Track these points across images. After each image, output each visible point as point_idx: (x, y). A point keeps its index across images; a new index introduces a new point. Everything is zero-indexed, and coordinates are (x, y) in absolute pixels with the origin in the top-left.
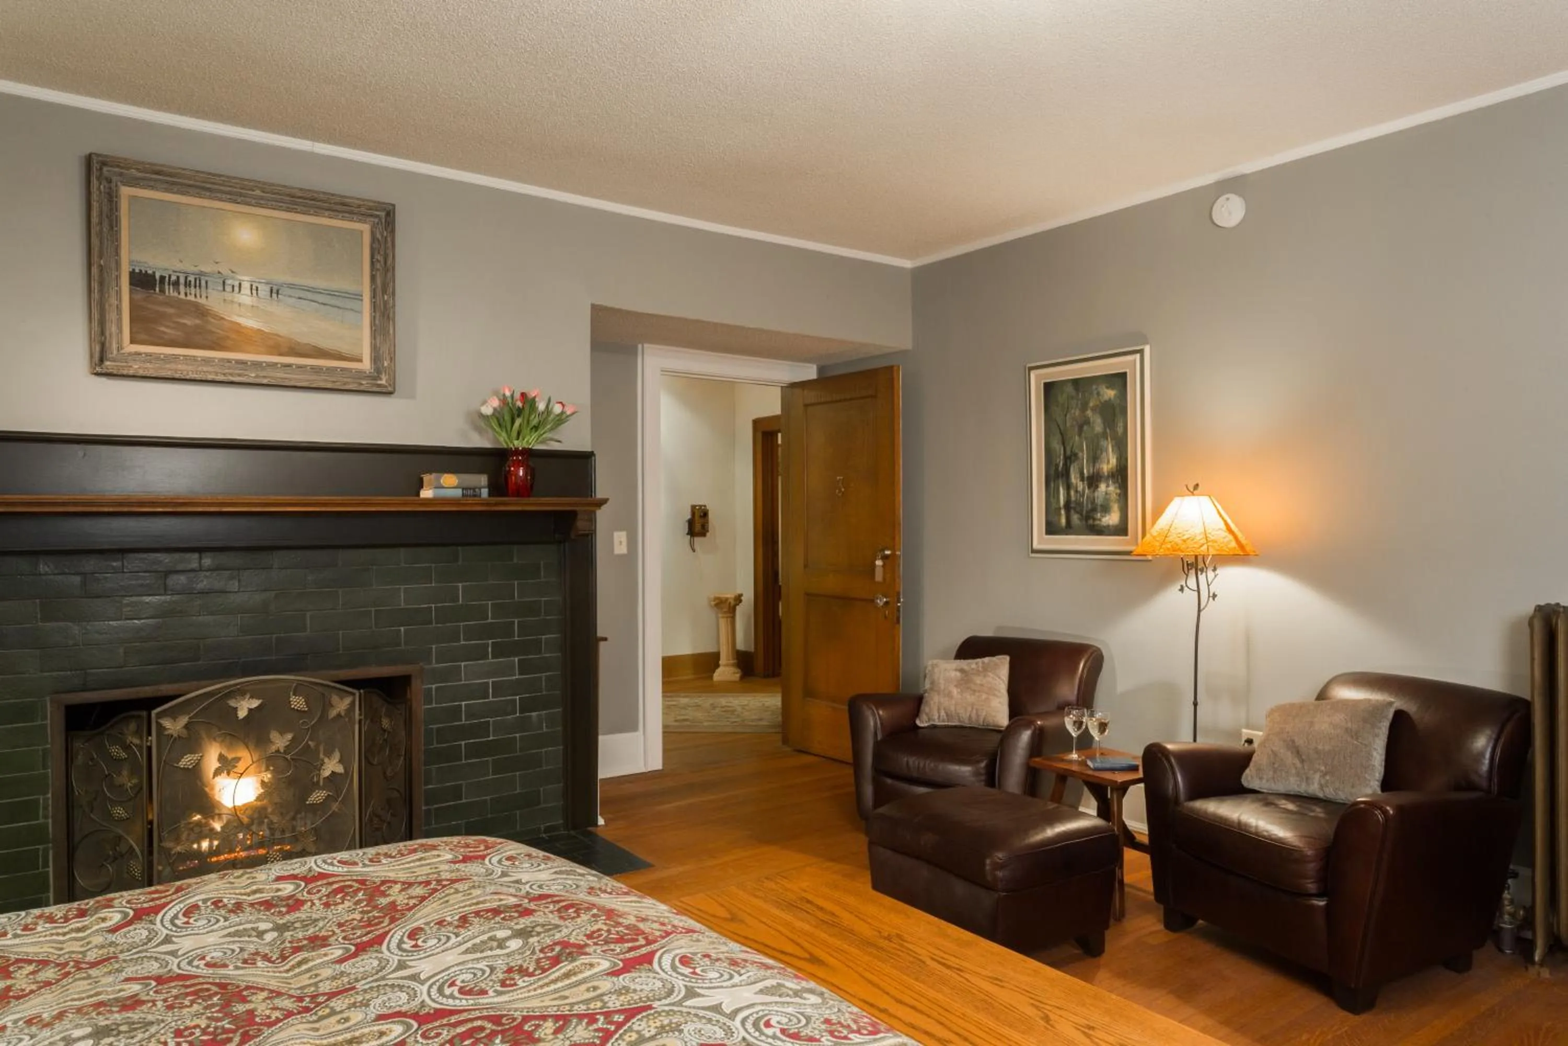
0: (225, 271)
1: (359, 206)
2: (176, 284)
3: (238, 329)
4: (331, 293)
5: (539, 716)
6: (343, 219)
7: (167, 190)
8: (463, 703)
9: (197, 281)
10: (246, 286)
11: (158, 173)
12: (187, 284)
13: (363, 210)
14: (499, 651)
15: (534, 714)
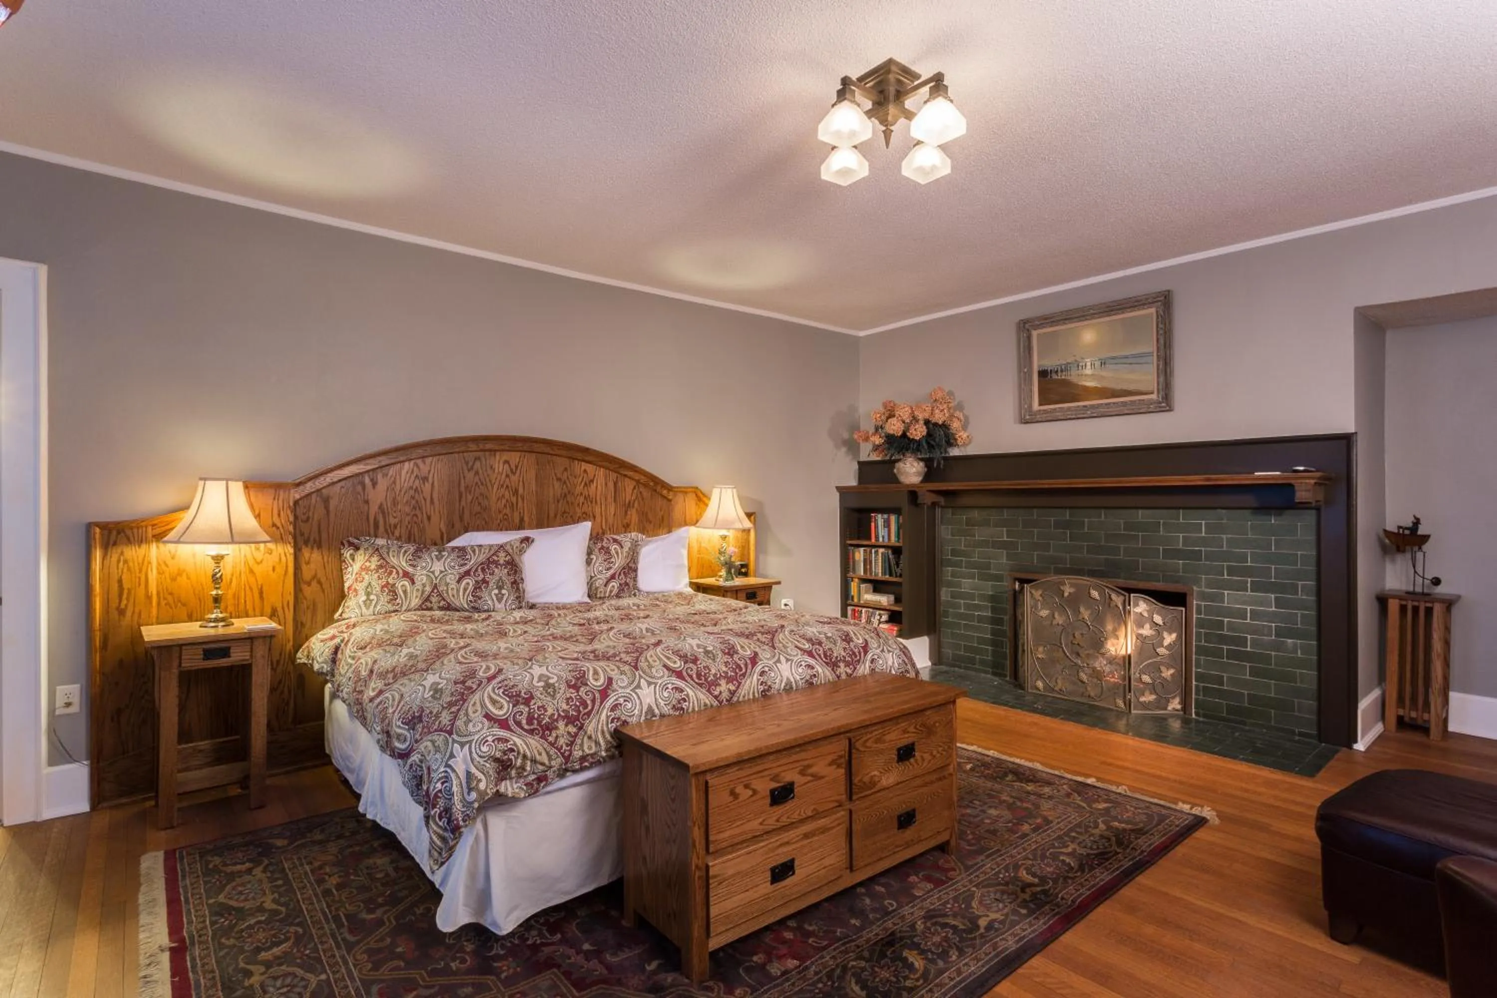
0: (1079, 360)
1: (1147, 299)
2: (1057, 372)
3: (1086, 388)
4: (1134, 356)
5: (1295, 645)
6: (1139, 310)
7: (1051, 326)
8: (1226, 620)
9: (1066, 368)
10: (1089, 364)
11: (1046, 319)
12: (1062, 371)
13: (1150, 300)
14: (1256, 587)
15: (1290, 641)
